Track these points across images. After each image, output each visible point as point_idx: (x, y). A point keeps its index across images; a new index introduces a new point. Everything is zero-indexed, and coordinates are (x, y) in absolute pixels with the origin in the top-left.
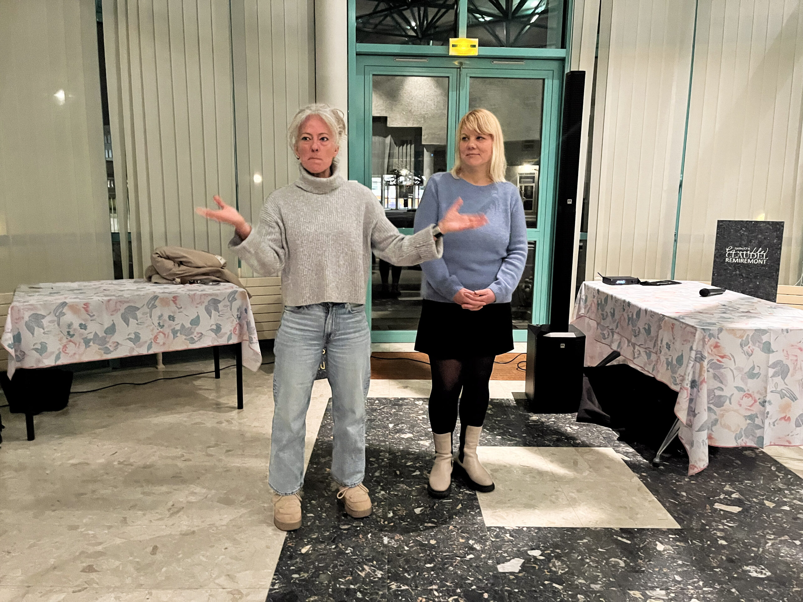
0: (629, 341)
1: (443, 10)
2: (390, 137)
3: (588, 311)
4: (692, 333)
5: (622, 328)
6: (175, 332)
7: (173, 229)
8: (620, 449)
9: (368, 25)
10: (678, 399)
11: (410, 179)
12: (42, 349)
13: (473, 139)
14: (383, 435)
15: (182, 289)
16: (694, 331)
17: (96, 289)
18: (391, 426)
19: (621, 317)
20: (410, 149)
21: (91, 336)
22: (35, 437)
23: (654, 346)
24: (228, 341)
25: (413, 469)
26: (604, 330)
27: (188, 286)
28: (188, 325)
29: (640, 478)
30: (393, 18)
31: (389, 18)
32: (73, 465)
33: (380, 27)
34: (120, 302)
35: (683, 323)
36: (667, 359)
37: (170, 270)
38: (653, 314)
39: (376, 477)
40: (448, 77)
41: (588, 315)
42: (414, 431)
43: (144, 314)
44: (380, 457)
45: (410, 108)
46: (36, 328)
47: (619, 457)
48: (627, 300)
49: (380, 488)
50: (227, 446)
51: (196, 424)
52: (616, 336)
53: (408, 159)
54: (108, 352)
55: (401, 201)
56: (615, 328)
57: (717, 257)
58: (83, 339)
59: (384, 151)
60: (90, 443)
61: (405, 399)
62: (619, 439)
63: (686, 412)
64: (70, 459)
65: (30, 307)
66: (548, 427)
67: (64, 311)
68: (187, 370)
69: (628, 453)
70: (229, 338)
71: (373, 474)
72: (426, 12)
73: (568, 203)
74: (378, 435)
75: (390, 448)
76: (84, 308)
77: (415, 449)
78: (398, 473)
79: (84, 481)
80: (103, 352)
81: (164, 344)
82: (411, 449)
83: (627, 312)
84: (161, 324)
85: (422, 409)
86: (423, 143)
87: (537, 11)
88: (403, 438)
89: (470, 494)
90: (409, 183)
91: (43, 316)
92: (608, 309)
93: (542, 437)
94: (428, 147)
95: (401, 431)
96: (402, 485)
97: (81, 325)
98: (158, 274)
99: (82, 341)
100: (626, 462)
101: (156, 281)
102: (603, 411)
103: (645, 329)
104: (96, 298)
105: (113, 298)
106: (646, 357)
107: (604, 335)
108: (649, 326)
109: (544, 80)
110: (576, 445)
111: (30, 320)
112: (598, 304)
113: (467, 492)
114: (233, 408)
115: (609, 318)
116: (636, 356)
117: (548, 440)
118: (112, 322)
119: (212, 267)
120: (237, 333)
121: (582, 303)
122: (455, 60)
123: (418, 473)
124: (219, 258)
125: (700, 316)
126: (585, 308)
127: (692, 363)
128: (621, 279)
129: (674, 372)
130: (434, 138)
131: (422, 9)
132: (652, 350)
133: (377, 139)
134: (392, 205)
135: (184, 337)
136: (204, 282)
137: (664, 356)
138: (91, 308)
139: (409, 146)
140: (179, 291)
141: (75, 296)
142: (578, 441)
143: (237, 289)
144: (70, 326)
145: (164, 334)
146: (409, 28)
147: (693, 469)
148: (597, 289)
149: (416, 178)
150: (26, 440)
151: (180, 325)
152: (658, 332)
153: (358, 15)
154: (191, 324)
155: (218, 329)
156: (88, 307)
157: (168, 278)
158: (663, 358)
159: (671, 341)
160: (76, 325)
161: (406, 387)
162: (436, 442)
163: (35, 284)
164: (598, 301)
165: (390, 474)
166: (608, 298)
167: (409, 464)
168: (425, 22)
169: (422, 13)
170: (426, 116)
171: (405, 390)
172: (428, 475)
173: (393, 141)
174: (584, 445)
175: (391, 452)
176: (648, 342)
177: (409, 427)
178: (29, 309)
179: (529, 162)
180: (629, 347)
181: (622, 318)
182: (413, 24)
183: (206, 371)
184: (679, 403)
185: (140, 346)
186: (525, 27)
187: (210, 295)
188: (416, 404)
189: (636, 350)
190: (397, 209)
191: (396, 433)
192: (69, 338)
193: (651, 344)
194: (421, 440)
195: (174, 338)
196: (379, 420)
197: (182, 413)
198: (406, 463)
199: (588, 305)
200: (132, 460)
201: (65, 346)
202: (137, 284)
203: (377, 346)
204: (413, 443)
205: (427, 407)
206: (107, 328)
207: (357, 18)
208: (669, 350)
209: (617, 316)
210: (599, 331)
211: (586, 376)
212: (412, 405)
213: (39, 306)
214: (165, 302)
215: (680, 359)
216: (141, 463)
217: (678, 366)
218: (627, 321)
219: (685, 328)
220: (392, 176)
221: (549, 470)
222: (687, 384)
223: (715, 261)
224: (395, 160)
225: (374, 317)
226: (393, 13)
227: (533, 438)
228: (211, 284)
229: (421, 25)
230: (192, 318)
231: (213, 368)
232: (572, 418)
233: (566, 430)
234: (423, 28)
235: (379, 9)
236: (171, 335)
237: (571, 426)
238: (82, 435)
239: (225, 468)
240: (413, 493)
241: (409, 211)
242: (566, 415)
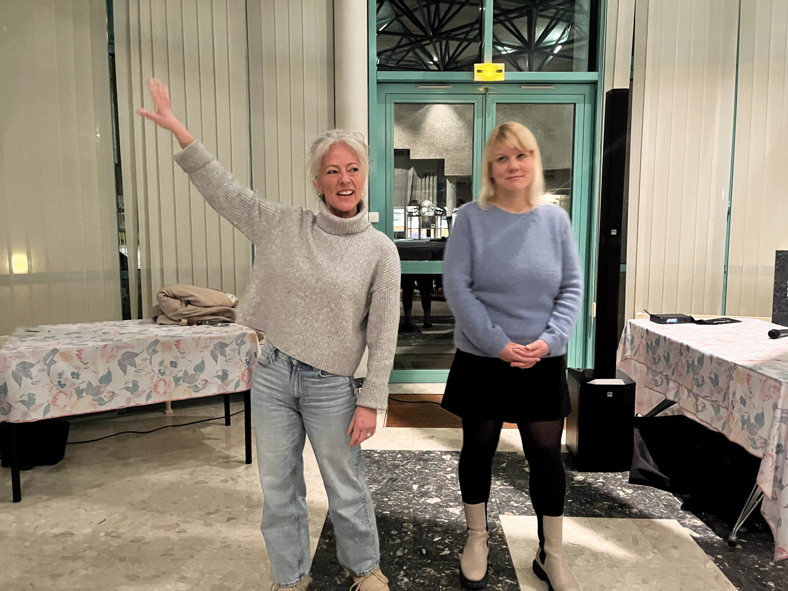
0: (690, 391)
1: (465, 44)
2: (412, 169)
3: (635, 353)
4: (775, 387)
5: (680, 375)
6: (177, 380)
7: (185, 264)
8: (686, 521)
9: (390, 62)
10: (760, 468)
11: (433, 210)
12: (30, 402)
13: (513, 159)
14: (407, 500)
15: (188, 332)
16: (779, 386)
17: (95, 332)
18: (415, 487)
19: (677, 363)
20: (433, 181)
21: (83, 386)
22: (22, 497)
23: (724, 399)
24: (235, 389)
25: (441, 547)
26: (657, 376)
27: (195, 328)
28: (191, 372)
29: (715, 563)
30: (416, 54)
31: (411, 54)
32: (56, 536)
33: (401, 63)
34: (117, 347)
35: (762, 374)
36: (743, 417)
37: (176, 310)
38: (721, 362)
39: (399, 557)
40: (474, 104)
41: (635, 358)
42: (441, 495)
43: (145, 360)
44: (403, 530)
45: (433, 141)
46: (24, 378)
47: (687, 532)
48: (686, 343)
49: (402, 573)
50: (230, 513)
51: (197, 483)
52: (671, 384)
53: (431, 191)
54: (103, 402)
55: (424, 231)
56: (670, 375)
57: (777, 292)
58: (75, 389)
59: (407, 185)
60: (78, 508)
61: (431, 452)
62: (683, 508)
63: (772, 483)
64: (52, 527)
65: (17, 355)
66: (596, 489)
67: (54, 359)
68: (196, 415)
69: (696, 527)
70: (237, 385)
71: (395, 553)
72: (447, 45)
73: (613, 234)
74: (401, 500)
75: (414, 517)
76: (77, 355)
77: (443, 520)
78: (424, 551)
79: (64, 558)
80: (96, 403)
81: (165, 393)
82: (439, 518)
83: (686, 357)
84: (162, 371)
85: (450, 466)
86: (446, 174)
87: (560, 42)
88: (429, 504)
89: (511, 584)
90: (432, 214)
91: (33, 364)
92: (660, 352)
93: (591, 503)
94: (451, 178)
95: (426, 494)
96: (429, 570)
97: (73, 374)
98: (164, 314)
99: (74, 391)
100: (695, 538)
101: (162, 322)
102: (660, 470)
103: (711, 378)
104: (91, 344)
105: (110, 343)
106: (713, 412)
107: (656, 381)
108: (717, 377)
109: (575, 104)
110: (631, 516)
111: (17, 369)
112: (648, 346)
113: (508, 581)
114: (241, 462)
115: (663, 363)
116: (700, 409)
117: (598, 508)
118: (108, 370)
119: (221, 306)
120: (245, 379)
121: (627, 344)
122: (480, 86)
123: (447, 552)
124: (230, 296)
125: (778, 365)
126: (631, 350)
127: (778, 424)
128: (672, 316)
129: (752, 433)
130: (456, 169)
131: (444, 42)
132: (721, 404)
133: (399, 172)
134: (415, 235)
135: (188, 385)
136: (212, 323)
137: (739, 412)
138: (84, 355)
139: (431, 177)
140: (184, 334)
141: (69, 341)
142: (635, 510)
143: (246, 331)
144: (60, 375)
145: (166, 382)
146: (431, 63)
147: (782, 554)
148: (646, 328)
149: (439, 209)
150: (10, 502)
151: (183, 372)
152: (728, 383)
153: (379, 50)
154: (194, 370)
155: (224, 376)
156: (81, 353)
157: (174, 319)
158: (737, 415)
159: (746, 396)
160: (68, 374)
161: (432, 437)
162: (466, 510)
163: (33, 327)
164: (647, 343)
165: (415, 552)
166: (659, 339)
167: (436, 539)
168: (447, 57)
169: (443, 47)
170: (449, 148)
171: (431, 441)
172: (460, 555)
173: (415, 174)
174: (642, 515)
175: (416, 523)
176: (716, 394)
177: (437, 490)
178: (17, 357)
179: (552, 191)
180: (689, 398)
181: (680, 364)
182: (436, 59)
183: (216, 417)
184: (762, 473)
185: (139, 396)
186: (548, 57)
187: (216, 338)
188: (444, 460)
189: (699, 403)
190: (420, 239)
191: (422, 496)
192: (60, 388)
193: (719, 397)
194: (451, 506)
195: (176, 386)
196: (402, 479)
197: (184, 468)
198: (433, 539)
199: (634, 347)
200: (121, 531)
201: (55, 398)
202: (141, 326)
203: (400, 387)
204: (441, 510)
205: (456, 462)
206: (102, 377)
207: (379, 54)
208: (745, 405)
209: (672, 361)
210: (650, 376)
211: (637, 428)
212: (439, 460)
213: (27, 354)
214: (166, 346)
215: (760, 418)
216: (129, 536)
217: (758, 426)
218: (686, 368)
219: (765, 381)
220: (415, 207)
221: (604, 550)
222: (772, 448)
223: (775, 296)
224: (418, 192)
225: (398, 353)
226: (415, 48)
227: (581, 504)
228: (220, 324)
229: (442, 59)
230: (196, 364)
231: (223, 414)
232: (623, 479)
233: (618, 494)
234: (444, 62)
235: (402, 43)
236: (173, 383)
237: (624, 489)
238: (71, 497)
239: (224, 543)
240: (443, 582)
241: (432, 240)
242: (616, 474)
